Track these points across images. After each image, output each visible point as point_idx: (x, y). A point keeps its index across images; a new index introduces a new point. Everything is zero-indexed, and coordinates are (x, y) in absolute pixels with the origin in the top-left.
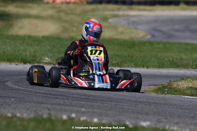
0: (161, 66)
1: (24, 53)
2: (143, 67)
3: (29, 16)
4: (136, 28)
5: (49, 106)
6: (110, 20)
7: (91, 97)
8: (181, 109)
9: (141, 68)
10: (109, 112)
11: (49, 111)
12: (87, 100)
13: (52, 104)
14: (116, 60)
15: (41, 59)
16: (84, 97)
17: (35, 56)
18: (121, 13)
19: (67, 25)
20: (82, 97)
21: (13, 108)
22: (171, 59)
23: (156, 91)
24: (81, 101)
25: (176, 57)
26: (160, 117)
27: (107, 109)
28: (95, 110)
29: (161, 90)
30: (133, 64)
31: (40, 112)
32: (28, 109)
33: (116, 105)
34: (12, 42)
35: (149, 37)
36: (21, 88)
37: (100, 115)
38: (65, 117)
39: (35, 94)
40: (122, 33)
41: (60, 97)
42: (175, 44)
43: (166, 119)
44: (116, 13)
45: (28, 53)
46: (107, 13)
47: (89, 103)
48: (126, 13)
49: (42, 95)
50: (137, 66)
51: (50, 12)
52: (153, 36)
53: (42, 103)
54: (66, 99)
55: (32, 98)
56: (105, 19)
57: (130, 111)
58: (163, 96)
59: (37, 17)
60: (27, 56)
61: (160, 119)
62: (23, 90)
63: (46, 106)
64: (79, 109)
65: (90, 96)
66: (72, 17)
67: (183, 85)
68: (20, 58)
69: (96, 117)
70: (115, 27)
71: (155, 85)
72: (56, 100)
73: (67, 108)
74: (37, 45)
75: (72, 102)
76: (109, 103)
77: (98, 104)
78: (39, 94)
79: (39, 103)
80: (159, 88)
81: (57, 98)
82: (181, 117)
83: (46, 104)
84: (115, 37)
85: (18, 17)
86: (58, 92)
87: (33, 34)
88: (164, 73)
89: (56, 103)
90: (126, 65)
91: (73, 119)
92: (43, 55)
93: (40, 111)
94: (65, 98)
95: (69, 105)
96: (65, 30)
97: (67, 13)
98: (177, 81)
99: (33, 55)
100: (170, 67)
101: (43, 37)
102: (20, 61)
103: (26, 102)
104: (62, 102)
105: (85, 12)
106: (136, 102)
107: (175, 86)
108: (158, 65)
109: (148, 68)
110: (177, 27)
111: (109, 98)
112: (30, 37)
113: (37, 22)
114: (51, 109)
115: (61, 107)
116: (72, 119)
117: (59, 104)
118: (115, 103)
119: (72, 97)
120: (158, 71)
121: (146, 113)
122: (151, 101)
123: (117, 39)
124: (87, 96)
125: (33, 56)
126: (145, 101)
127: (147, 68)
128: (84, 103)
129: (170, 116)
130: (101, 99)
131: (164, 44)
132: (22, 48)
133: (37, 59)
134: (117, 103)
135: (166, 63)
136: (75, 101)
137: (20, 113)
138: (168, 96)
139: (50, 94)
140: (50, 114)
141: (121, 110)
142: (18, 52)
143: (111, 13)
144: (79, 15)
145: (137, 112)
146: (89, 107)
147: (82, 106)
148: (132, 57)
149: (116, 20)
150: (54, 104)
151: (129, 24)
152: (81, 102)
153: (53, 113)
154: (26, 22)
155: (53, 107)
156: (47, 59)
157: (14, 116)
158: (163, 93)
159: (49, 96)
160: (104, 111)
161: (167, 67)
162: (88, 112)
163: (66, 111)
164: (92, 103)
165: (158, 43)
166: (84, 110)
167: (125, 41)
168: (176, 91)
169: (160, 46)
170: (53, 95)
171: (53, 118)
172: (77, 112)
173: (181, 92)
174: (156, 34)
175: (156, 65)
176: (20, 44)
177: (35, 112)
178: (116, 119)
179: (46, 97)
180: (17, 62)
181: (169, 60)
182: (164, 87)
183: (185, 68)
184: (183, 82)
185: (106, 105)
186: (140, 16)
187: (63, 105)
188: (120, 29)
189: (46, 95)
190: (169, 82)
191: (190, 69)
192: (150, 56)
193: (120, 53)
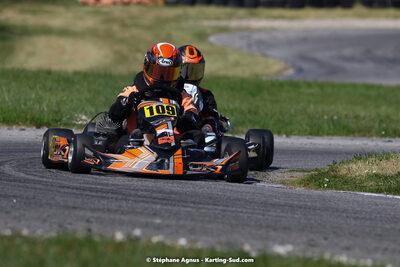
0: (316, 131)
1: (37, 107)
2: (279, 133)
3: (47, 31)
4: (265, 56)
5: (89, 214)
6: (212, 39)
7: (173, 196)
8: (355, 219)
9: (275, 136)
10: (210, 226)
11: (87, 224)
12: (165, 202)
13: (93, 210)
15: (71, 118)
16: (160, 195)
17: (59, 111)
18: (234, 24)
19: (124, 49)
20: (155, 195)
21: (15, 218)
22: (335, 118)
23: (306, 183)
24: (153, 203)
25: (345, 113)
26: (312, 236)
27: (207, 219)
28: (181, 222)
29: (316, 180)
31: (69, 227)
32: (45, 221)
33: (224, 211)
34: (13, 84)
35: (291, 72)
36: (32, 178)
37: (192, 231)
38: (119, 236)
39: (59, 189)
40: (237, 64)
41: (110, 195)
42: (345, 86)
43: (326, 239)
44: (224, 23)
45: (44, 107)
46: (206, 23)
47: (170, 208)
48: (245, 23)
49: (75, 191)
51: (90, 22)
52: (300, 70)
53: (75, 208)
54: (122, 199)
55: (53, 198)
57: (253, 223)
58: (319, 192)
59: (64, 33)
60: (42, 111)
61: (313, 240)
62: (34, 182)
63: (81, 213)
64: (149, 220)
65: (172, 193)
66: (135, 31)
67: (360, 169)
68: (28, 117)
69: (184, 236)
70: (222, 53)
71: (304, 171)
72: (102, 202)
74: (63, 90)
75: (135, 206)
76: (210, 207)
77: (189, 209)
78: (66, 190)
79: (67, 207)
80: (312, 177)
81: (103, 198)
82: (357, 236)
83: (81, 209)
84: (222, 73)
85: (26, 32)
86: (107, 185)
87: (55, 67)
88: (321, 147)
89: (101, 207)
90: (245, 130)
91: (137, 239)
92: (75, 110)
93: (70, 224)
94: (120, 197)
95: (128, 213)
96: (121, 58)
97: (124, 25)
98: (348, 162)
99: (57, 109)
100: (334, 134)
101: (76, 73)
102: (28, 122)
103: (41, 206)
104: (114, 205)
105: (162, 22)
106: (265, 204)
107: (343, 172)
108: (308, 129)
110: (347, 52)
111: (210, 198)
112: (49, 73)
113: (63, 42)
114: (92, 220)
115: (112, 216)
116: (134, 241)
117: (108, 210)
118: (221, 208)
119: (136, 195)
120: (310, 141)
121: (285, 228)
122: (295, 203)
124: (165, 193)
125: (56, 113)
126: (283, 202)
127: (288, 136)
128: (159, 206)
129: (335, 233)
130: (193, 199)
131: (322, 86)
132: (33, 96)
133: (64, 119)
134: (225, 208)
135: (326, 126)
136: (142, 204)
137: (28, 227)
138: (329, 193)
139: (91, 190)
140: (89, 230)
141: (233, 222)
142: (25, 104)
143: (214, 23)
144: (149, 28)
145: (267, 227)
146: (169, 216)
147: (155, 214)
148: (256, 113)
149: (224, 37)
150: (99, 209)
151: (249, 46)
152: (154, 206)
153: (95, 228)
154: (41, 42)
155: (95, 215)
156: (84, 117)
157: (16, 235)
158: (320, 186)
159: (88, 193)
160: (200, 224)
161: (328, 134)
162: (168, 226)
163: (122, 223)
164: (176, 209)
165: (309, 85)
166: (158, 221)
167: (243, 81)
168: (346, 182)
169: (313, 90)
170: (97, 192)
171: (97, 239)
172: (145, 226)
173: (356, 185)
174: (305, 66)
175: (306, 130)
176: (30, 88)
177: (60, 226)
178: (223, 239)
179: (82, 195)
180: (24, 124)
181: (332, 119)
182: (322, 175)
183: (364, 136)
184: (360, 164)
185: (203, 211)
186: (273, 29)
187: (116, 211)
188: (233, 57)
189: (82, 192)
190: (331, 163)
191: (374, 138)
192: (293, 111)
193: (231, 106)
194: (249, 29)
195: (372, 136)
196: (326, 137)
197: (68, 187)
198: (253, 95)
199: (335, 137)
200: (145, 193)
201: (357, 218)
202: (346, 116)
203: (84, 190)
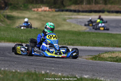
0: (95, 45)
1: (21, 38)
2: (85, 46)
4: (81, 25)
5: (35, 66)
6: (68, 21)
7: (57, 62)
8: (105, 69)
9: (84, 46)
10: (67, 70)
11: (34, 69)
12: (55, 63)
13: (36, 65)
14: (70, 42)
18: (73, 17)
20: (52, 62)
21: (16, 67)
22: (100, 42)
23: (92, 59)
24: (52, 64)
25: (102, 40)
26: (94, 73)
27: (66, 68)
28: (59, 69)
29: (95, 58)
30: (79, 44)
31: (30, 70)
32: (23, 68)
33: (70, 66)
34: (15, 32)
35: (88, 29)
37: (62, 71)
38: (43, 72)
39: (27, 60)
40: (74, 27)
41: (41, 61)
42: (102, 33)
43: (97, 74)
44: (70, 17)
45: (23, 38)
46: (66, 16)
47: (56, 65)
48: (76, 17)
50: (82, 45)
51: (35, 16)
53: (31, 65)
55: (26, 62)
56: (65, 20)
57: (78, 69)
58: (96, 61)
60: (23, 39)
63: (33, 66)
64: (51, 68)
66: (47, 18)
67: (106, 55)
68: (19, 40)
69: (60, 73)
70: (70, 24)
71: (91, 56)
73: (45, 68)
74: (28, 33)
75: (47, 64)
76: (67, 65)
77: (61, 65)
78: (29, 60)
79: (29, 64)
81: (39, 62)
82: (105, 73)
84: (70, 30)
85: (18, 18)
86: (40, 59)
88: (96, 50)
89: (38, 64)
90: (76, 45)
91: (48, 73)
94: (43, 62)
95: (45, 66)
97: (44, 17)
98: (103, 53)
99: (26, 38)
100: (99, 46)
103: (22, 64)
104: (41, 64)
105: (54, 16)
106: (81, 64)
107: (102, 56)
108: (93, 45)
109: (87, 46)
111: (67, 63)
115: (41, 67)
118: (70, 65)
119: (47, 62)
120: (93, 48)
121: (87, 71)
122: (89, 64)
123: (71, 31)
124: (55, 61)
126: (86, 64)
129: (100, 72)
130: (62, 63)
132: (20, 35)
135: (97, 44)
136: (49, 64)
137: (19, 70)
138: (98, 61)
139: (36, 60)
140: (35, 71)
141: (73, 69)
142: (18, 37)
143: (68, 16)
144: (51, 17)
145: (82, 70)
146: (56, 67)
148: (79, 40)
149: (71, 20)
151: (77, 23)
153: (37, 70)
155: (37, 67)
157: (16, 72)
158: (96, 60)
160: (64, 70)
161: (98, 46)
162: (56, 70)
163: (44, 69)
164: (58, 65)
166: (53, 68)
167: (76, 32)
168: (102, 59)
169: (94, 34)
171: (37, 73)
172: (50, 70)
173: (105, 59)
176: (20, 33)
177: (28, 69)
178: (70, 73)
181: (99, 42)
182: (97, 57)
183: (107, 47)
184: (106, 54)
185: (65, 66)
186: (83, 18)
188: (73, 25)
190: (99, 54)
191: (110, 47)
192: (88, 40)
193: (72, 38)
194: (77, 18)
195: (109, 47)
196: (97, 47)
197: (30, 59)
198: (78, 36)
199: (100, 47)
200: (50, 61)
201: (106, 68)
202: (103, 41)
203: (34, 60)
